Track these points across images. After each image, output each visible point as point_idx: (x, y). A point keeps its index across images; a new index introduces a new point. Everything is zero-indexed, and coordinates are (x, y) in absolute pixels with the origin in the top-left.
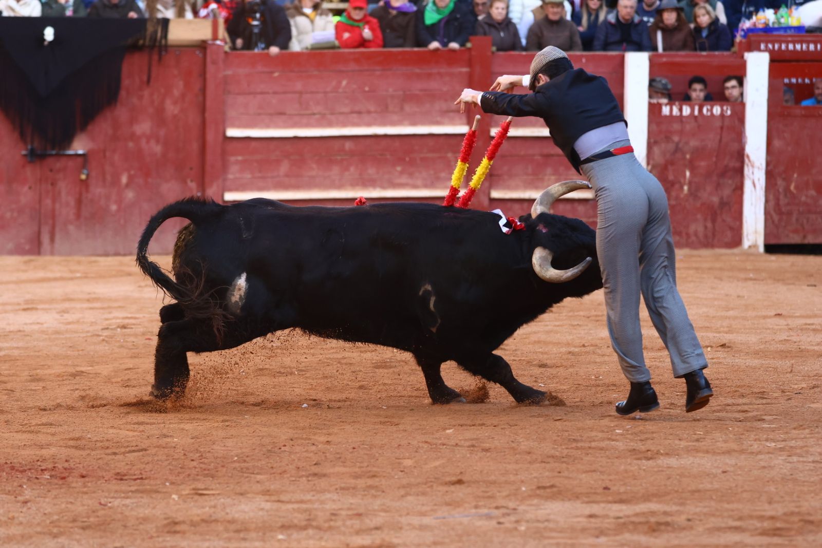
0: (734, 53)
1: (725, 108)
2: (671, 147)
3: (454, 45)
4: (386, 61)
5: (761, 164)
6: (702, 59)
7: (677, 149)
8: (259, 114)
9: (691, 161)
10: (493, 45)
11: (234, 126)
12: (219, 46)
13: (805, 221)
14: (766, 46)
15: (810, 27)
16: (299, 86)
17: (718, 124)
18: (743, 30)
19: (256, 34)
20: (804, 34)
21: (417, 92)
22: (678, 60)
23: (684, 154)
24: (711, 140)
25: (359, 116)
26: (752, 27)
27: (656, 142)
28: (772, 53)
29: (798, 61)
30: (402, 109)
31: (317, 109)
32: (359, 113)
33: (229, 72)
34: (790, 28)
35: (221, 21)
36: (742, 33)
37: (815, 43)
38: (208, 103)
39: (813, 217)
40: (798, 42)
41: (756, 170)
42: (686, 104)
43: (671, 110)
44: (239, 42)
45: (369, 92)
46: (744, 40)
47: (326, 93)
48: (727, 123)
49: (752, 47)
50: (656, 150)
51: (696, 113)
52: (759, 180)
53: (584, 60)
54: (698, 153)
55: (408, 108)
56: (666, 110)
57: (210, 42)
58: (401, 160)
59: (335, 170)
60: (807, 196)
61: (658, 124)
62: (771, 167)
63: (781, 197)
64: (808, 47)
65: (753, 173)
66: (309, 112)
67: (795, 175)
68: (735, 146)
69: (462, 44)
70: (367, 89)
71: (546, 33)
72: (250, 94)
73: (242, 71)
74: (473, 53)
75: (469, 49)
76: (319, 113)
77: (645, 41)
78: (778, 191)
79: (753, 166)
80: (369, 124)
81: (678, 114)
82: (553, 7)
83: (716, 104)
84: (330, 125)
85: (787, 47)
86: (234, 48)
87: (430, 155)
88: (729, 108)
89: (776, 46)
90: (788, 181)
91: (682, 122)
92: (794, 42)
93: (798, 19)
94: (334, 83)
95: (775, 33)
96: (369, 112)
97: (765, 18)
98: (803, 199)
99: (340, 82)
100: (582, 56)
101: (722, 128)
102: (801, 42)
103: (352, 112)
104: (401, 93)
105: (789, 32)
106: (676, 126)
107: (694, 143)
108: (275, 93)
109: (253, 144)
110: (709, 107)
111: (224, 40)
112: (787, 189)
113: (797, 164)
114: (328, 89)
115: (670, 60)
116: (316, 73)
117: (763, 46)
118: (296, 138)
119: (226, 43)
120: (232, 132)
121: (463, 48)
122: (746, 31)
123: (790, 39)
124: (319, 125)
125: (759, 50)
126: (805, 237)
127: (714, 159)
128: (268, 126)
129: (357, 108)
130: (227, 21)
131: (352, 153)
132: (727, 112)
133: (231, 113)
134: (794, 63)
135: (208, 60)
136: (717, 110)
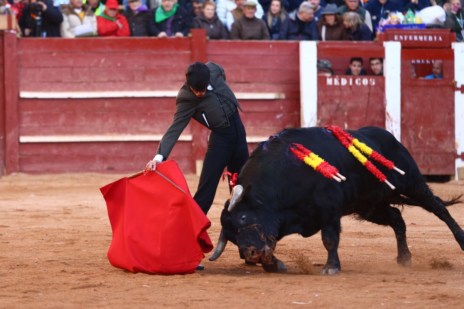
0: (376, 42)
1: (371, 80)
2: (334, 107)
3: (179, 34)
4: (132, 46)
5: (397, 119)
6: (354, 46)
7: (338, 109)
8: (43, 82)
9: (348, 117)
10: (207, 35)
11: (25, 90)
12: (13, 34)
13: (429, 159)
14: (399, 38)
15: (428, 24)
16: (71, 62)
17: (367, 91)
18: (382, 26)
19: (39, 26)
20: (425, 29)
21: (154, 68)
22: (337, 46)
23: (343, 112)
24: (362, 102)
25: (114, 84)
26: (388, 24)
27: (323, 104)
28: (402, 42)
29: (421, 48)
30: (144, 79)
31: (85, 79)
32: (114, 81)
33: (21, 53)
34: (415, 25)
35: (14, 17)
36: (382, 28)
37: (433, 36)
38: (7, 74)
39: (434, 156)
40: (421, 35)
41: (394, 124)
42: (344, 77)
43: (333, 81)
44: (27, 31)
45: (121, 67)
46: (383, 33)
47: (90, 67)
48: (372, 90)
49: (389, 38)
50: (323, 109)
51: (351, 83)
52: (396, 130)
53: (271, 46)
54: (353, 111)
55: (148, 78)
56: (329, 81)
57: (6, 31)
58: (144, 115)
59: (98, 122)
60: (430, 142)
61: (324, 91)
62: (404, 121)
63: (412, 142)
64: (428, 38)
65: (392, 125)
66: (79, 81)
67: (422, 127)
68: (379, 107)
69: (185, 35)
70: (119, 65)
71: (244, 27)
72: (36, 67)
73: (30, 52)
74: (193, 40)
75: (190, 38)
76: (86, 82)
77: (314, 34)
78: (410, 138)
79: (391, 121)
80: (121, 90)
81: (338, 84)
82: (249, 9)
83: (365, 78)
84: (94, 89)
85: (413, 38)
86: (23, 35)
87: (165, 111)
88: (374, 80)
89: (406, 38)
90: (416, 131)
91: (341, 89)
92: (418, 35)
93: (420, 19)
94: (96, 61)
95: (405, 28)
96: (121, 81)
97: (397, 18)
98: (428, 143)
99: (100, 60)
100: (269, 44)
101: (369, 94)
102: (423, 35)
103: (109, 81)
104: (143, 68)
105: (414, 28)
106: (337, 93)
107: (350, 104)
108: (54, 67)
109: (40, 103)
110: (360, 80)
111: (16, 30)
112: (416, 137)
113: (422, 120)
114: (92, 65)
115: (331, 46)
116: (82, 53)
117: (396, 37)
118: (70, 99)
119: (18, 32)
120: (24, 94)
121: (186, 37)
122: (384, 27)
123: (415, 32)
124: (86, 89)
125: (393, 40)
126: (429, 170)
127: (364, 116)
128: (49, 90)
129: (112, 78)
130: (18, 17)
131: (110, 110)
132: (372, 83)
133: (23, 81)
134: (418, 50)
135: (6, 43)
136: (365, 82)
